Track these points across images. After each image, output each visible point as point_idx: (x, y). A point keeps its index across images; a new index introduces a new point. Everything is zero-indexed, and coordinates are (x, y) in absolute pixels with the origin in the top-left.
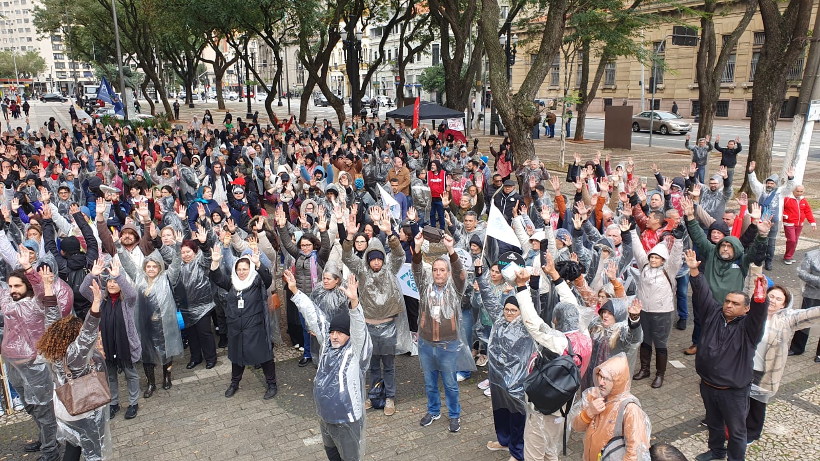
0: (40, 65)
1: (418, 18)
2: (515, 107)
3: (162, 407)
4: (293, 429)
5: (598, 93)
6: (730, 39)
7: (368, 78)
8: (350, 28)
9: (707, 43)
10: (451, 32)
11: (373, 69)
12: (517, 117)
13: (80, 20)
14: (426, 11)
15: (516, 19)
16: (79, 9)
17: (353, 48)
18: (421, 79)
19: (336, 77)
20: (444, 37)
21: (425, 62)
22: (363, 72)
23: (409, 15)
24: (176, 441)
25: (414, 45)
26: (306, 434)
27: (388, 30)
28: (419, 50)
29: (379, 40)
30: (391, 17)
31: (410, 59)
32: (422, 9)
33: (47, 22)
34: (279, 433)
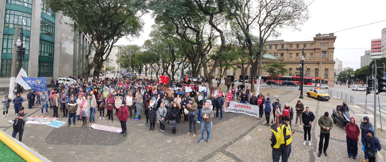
0: (115, 68)
1: (186, 62)
2: (209, 75)
3: (137, 130)
5: (223, 76)
6: (246, 69)
7: (176, 72)
8: (173, 63)
9: (243, 68)
11: (176, 70)
12: (209, 77)
13: (123, 61)
14: (188, 61)
16: (123, 60)
17: (173, 66)
18: (186, 72)
19: (169, 71)
21: (187, 69)
22: (175, 71)
23: (185, 61)
24: (140, 137)
25: (186, 66)
26: (167, 139)
27: (180, 64)
29: (178, 65)
30: (181, 61)
31: (185, 68)
32: (187, 60)
33: (117, 62)
34: (162, 139)
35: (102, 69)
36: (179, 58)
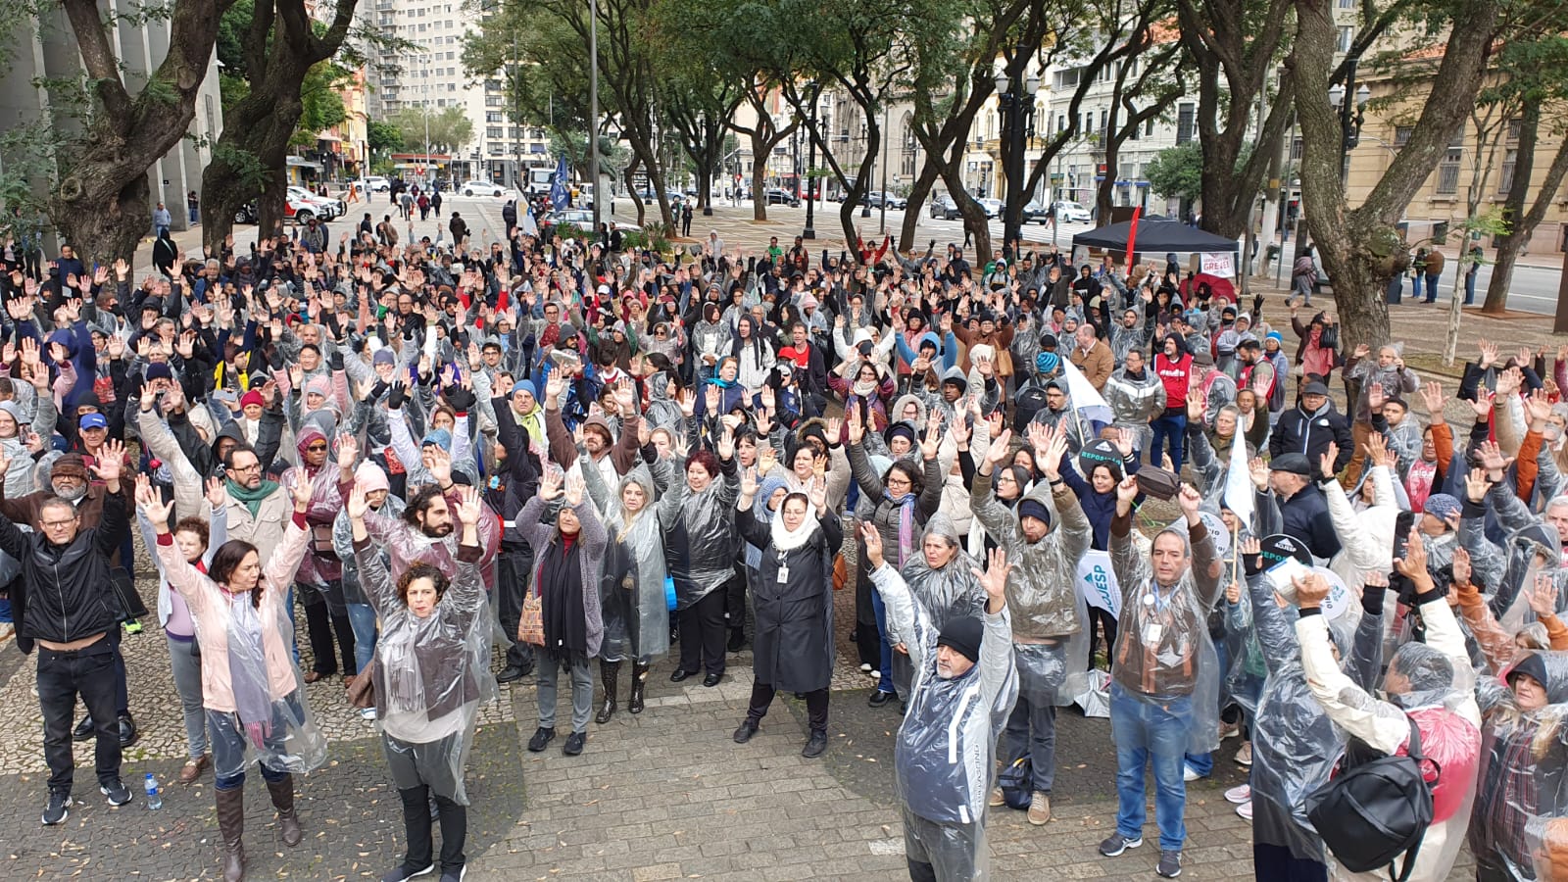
0: (464, 132)
1: (1155, 50)
2: (1354, 237)
3: (626, 744)
4: (852, 819)
5: (1551, 211)
7: (1041, 167)
8: (1015, 70)
10: (1222, 81)
11: (1052, 149)
12: (1356, 257)
13: (535, 53)
14: (1173, 38)
15: (1367, 55)
16: (534, 35)
17: (1017, 108)
18: (1150, 172)
19: (978, 161)
20: (1208, 90)
21: (1162, 137)
22: (1033, 154)
23: (1135, 47)
24: (645, 807)
25: (1141, 104)
26: (875, 832)
27: (1089, 75)
28: (1151, 114)
29: (1071, 93)
30: (1099, 48)
31: (1131, 131)
32: (1165, 33)
33: (482, 58)
34: (826, 822)
35: (325, 135)
36: (1082, 13)
